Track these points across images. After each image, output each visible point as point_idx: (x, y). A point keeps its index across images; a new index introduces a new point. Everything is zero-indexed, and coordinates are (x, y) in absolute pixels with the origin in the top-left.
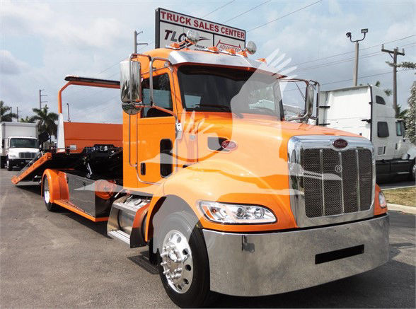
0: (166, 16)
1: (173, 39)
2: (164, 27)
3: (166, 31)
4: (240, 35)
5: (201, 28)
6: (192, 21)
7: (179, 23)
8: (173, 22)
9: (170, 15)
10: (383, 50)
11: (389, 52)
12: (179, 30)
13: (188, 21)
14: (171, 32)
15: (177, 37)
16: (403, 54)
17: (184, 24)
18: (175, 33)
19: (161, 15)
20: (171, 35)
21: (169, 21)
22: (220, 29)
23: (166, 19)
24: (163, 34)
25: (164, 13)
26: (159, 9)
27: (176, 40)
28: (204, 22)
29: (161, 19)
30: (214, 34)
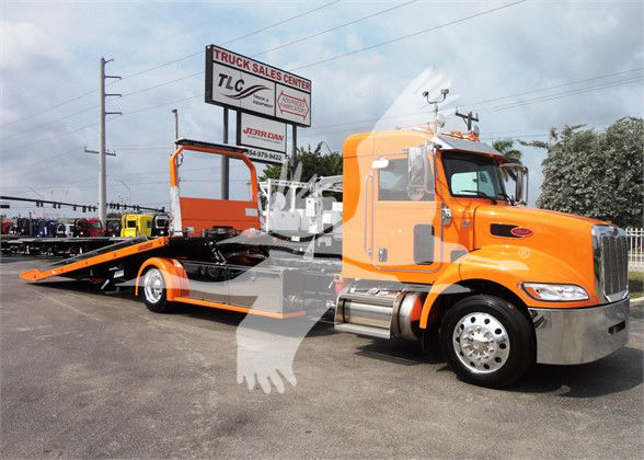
0: (220, 55)
1: (228, 87)
2: (218, 70)
3: (221, 75)
4: (304, 86)
5: (261, 75)
6: (251, 64)
7: (236, 65)
8: (229, 64)
9: (226, 54)
10: (457, 114)
11: (464, 117)
12: (236, 76)
13: (246, 64)
14: (226, 77)
15: (233, 84)
16: (477, 120)
17: (242, 68)
18: (231, 78)
19: (215, 53)
20: (226, 81)
21: (224, 62)
22: (282, 76)
23: (220, 60)
24: (216, 79)
25: (218, 52)
26: (212, 46)
27: (231, 88)
28: (265, 67)
29: (215, 59)
30: (276, 82)
